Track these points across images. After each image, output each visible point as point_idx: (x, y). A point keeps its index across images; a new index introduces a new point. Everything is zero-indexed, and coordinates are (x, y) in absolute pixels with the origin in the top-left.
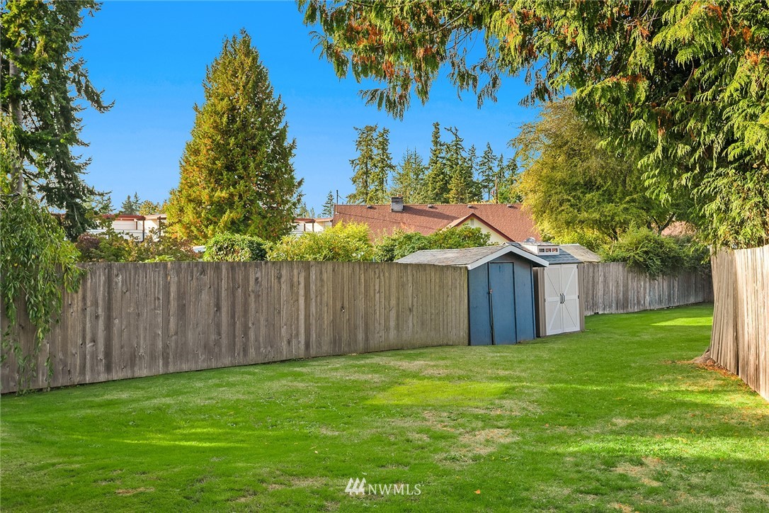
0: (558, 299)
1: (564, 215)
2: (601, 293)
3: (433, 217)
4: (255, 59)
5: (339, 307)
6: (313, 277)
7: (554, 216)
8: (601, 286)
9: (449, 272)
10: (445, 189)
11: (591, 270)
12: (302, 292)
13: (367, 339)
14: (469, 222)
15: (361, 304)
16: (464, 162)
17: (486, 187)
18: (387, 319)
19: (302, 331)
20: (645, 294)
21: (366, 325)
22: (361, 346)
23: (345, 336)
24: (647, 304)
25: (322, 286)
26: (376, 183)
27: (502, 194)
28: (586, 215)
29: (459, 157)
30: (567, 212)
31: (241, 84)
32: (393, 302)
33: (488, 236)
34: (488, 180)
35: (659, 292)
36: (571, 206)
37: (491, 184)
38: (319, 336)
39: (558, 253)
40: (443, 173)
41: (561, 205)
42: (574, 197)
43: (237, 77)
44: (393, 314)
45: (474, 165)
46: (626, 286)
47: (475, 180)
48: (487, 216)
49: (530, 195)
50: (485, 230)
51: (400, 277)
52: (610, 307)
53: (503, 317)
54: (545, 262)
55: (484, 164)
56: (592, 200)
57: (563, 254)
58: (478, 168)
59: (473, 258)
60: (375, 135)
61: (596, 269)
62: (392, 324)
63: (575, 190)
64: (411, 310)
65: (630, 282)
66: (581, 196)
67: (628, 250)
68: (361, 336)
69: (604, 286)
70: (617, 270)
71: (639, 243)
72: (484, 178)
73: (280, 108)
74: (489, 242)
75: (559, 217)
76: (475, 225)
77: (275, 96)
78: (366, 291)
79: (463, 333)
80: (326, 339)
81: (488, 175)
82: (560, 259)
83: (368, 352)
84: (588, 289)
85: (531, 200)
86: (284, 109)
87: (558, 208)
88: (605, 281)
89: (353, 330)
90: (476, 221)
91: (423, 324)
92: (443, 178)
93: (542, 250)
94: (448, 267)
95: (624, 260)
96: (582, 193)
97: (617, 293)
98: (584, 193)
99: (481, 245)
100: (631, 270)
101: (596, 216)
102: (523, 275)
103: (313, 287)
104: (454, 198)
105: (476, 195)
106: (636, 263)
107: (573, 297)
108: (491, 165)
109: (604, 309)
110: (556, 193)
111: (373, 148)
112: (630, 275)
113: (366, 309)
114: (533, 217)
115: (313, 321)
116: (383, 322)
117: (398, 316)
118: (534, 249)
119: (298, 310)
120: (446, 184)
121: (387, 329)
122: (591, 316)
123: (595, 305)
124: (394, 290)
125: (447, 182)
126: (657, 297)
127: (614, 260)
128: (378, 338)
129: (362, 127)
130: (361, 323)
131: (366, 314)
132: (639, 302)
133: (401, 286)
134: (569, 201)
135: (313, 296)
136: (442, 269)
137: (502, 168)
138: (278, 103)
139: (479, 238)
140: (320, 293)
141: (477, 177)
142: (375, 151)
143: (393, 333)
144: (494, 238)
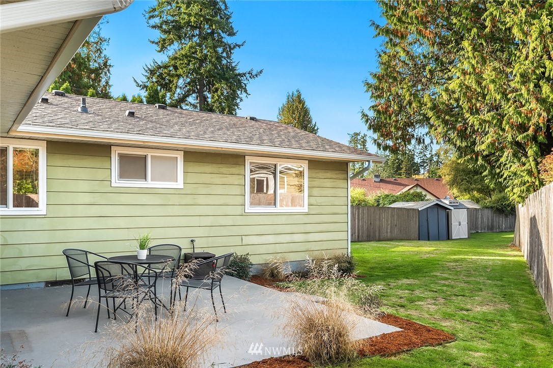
0: (458, 224)
1: (464, 186)
2: (480, 223)
3: (396, 185)
4: (303, 105)
5: (369, 223)
6: (360, 212)
7: (458, 187)
8: (480, 219)
9: (411, 211)
10: (399, 168)
11: (475, 212)
12: (357, 217)
13: (379, 236)
14: (415, 188)
15: (377, 223)
16: (410, 152)
17: (422, 166)
18: (387, 229)
19: (357, 231)
20: (502, 223)
21: (379, 230)
22: (377, 238)
23: (372, 234)
24: (503, 228)
25: (364, 215)
26: (360, 164)
27: (432, 172)
28: (474, 186)
29: (407, 149)
30: (465, 185)
31: (297, 117)
32: (389, 222)
33: (425, 196)
34: (424, 162)
35: (510, 223)
36: (467, 182)
37: (425, 164)
38: (362, 233)
39: (458, 204)
40: (398, 159)
41: (462, 181)
42: (468, 178)
43: (294, 114)
44: (389, 227)
45: (415, 154)
46: (492, 220)
47: (416, 162)
48: (424, 185)
49: (447, 176)
50: (424, 193)
51: (392, 213)
52: (484, 229)
53: (433, 230)
54: (452, 208)
55: (421, 153)
56: (478, 179)
57: (461, 204)
58: (418, 155)
59: (420, 206)
60: (359, 137)
61: (477, 212)
62: (389, 230)
63: (469, 174)
64: (396, 226)
65: (495, 219)
66: (472, 177)
67: (494, 203)
68: (377, 234)
69: (481, 220)
70: (488, 213)
71: (500, 200)
72: (421, 161)
73: (316, 128)
74: (426, 198)
75: (461, 187)
76: (419, 190)
77: (313, 123)
78: (379, 218)
79: (417, 236)
80: (365, 235)
81: (424, 159)
82: (459, 207)
83: (379, 240)
84: (473, 221)
85: (447, 179)
86: (317, 129)
87: (460, 183)
88: (482, 217)
89: (374, 233)
90: (419, 188)
91: (400, 231)
92: (398, 162)
93: (450, 203)
94: (411, 209)
95: (492, 208)
96: (472, 175)
97: (488, 223)
98: (474, 176)
99: (422, 200)
100: (495, 212)
101: (480, 186)
102: (442, 213)
103: (360, 216)
104: (404, 173)
105: (416, 170)
106: (497, 209)
107: (465, 223)
108: (425, 153)
109: (481, 230)
110: (460, 176)
111: (358, 145)
112: (495, 215)
113: (379, 225)
114: (449, 187)
115: (360, 228)
116: (385, 230)
117: (391, 228)
118: (447, 202)
119: (355, 223)
120: (399, 165)
121: (387, 232)
122: (475, 233)
123: (476, 228)
124: (390, 217)
125: (400, 164)
126: (509, 226)
127: (487, 208)
128: (384, 235)
129: (352, 133)
130: (377, 230)
131: (379, 226)
132: (499, 228)
133: (392, 216)
134: (466, 179)
135: (360, 219)
136: (408, 210)
137: (432, 156)
138: (315, 127)
139: (421, 196)
140: (363, 218)
141: (417, 160)
142: (359, 146)
143: (389, 234)
144: (429, 197)
